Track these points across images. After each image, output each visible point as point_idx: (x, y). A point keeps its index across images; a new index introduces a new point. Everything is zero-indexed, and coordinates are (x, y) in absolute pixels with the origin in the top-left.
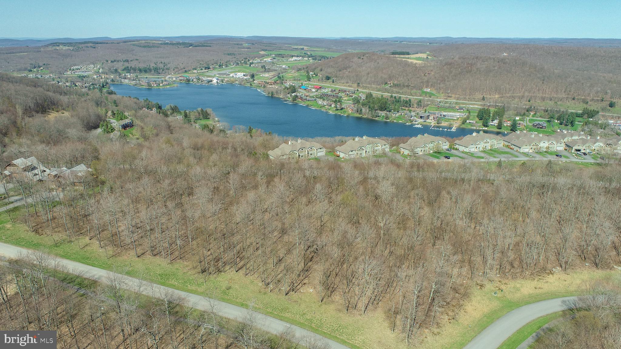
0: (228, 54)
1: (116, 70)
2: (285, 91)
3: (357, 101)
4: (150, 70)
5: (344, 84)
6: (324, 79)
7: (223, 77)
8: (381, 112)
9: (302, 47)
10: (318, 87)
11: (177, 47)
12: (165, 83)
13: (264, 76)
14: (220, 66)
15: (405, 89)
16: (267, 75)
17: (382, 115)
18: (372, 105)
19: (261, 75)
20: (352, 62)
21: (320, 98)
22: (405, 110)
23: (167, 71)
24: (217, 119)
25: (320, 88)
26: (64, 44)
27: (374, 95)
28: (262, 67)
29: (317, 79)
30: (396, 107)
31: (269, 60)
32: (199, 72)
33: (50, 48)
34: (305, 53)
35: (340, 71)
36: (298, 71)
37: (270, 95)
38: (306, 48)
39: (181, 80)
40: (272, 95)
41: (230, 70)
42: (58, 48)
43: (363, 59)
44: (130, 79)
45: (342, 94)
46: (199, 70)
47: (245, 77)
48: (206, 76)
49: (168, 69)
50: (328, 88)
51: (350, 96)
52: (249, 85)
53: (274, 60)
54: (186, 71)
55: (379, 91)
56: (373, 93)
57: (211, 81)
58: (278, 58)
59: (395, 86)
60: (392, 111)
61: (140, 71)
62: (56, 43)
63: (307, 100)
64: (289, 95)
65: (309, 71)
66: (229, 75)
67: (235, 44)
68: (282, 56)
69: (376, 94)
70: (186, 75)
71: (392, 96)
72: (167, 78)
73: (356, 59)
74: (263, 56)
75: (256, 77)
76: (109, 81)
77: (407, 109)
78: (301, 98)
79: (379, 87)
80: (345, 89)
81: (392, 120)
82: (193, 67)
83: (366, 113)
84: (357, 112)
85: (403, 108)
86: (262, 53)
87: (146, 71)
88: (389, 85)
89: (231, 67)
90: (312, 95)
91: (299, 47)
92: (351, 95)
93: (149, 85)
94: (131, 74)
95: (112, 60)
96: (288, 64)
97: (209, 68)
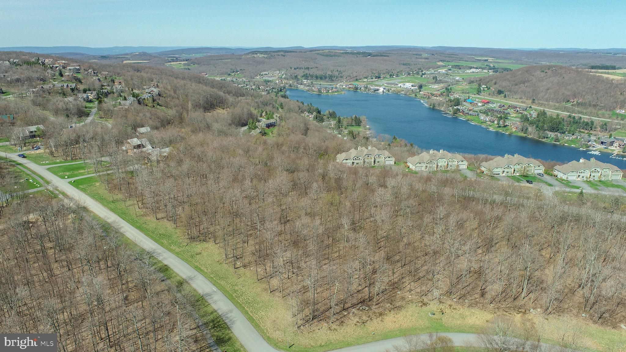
0: (404, 65)
1: (296, 77)
2: (448, 103)
3: (525, 119)
4: (326, 78)
5: (516, 100)
6: (495, 93)
7: (390, 87)
8: (551, 133)
9: (486, 58)
10: (486, 101)
11: (356, 57)
12: (334, 90)
13: (433, 87)
14: (391, 76)
15: (590, 109)
16: (437, 87)
17: (552, 136)
18: (540, 124)
19: (430, 87)
20: (533, 76)
21: (484, 113)
22: (584, 133)
23: (340, 79)
24: (368, 127)
25: (488, 102)
26: (261, 53)
27: (548, 114)
28: (433, 78)
29: (488, 93)
30: (573, 129)
31: (443, 71)
32: (369, 80)
33: (249, 56)
34: (487, 65)
35: (516, 85)
36: (470, 83)
37: (432, 107)
38: (490, 59)
39: (350, 88)
40: (434, 106)
41: (400, 80)
42: (255, 56)
43: (546, 72)
44: (305, 85)
45: (511, 111)
46: (369, 79)
47: (413, 88)
48: (374, 85)
49: (342, 77)
50: (497, 102)
51: (520, 113)
52: (414, 96)
53: (449, 71)
54: (357, 80)
55: (556, 109)
56: (548, 111)
57: (378, 90)
58: (455, 69)
59: (578, 104)
60: (567, 133)
61: (317, 77)
62: (255, 52)
63: (470, 114)
64: (451, 108)
65: (481, 84)
66: (397, 85)
67: (414, 54)
68: (459, 67)
69: (551, 112)
70: (356, 83)
71: (570, 116)
72: (338, 86)
73: (538, 73)
74: (439, 67)
75: (424, 88)
76: (288, 86)
77: (586, 132)
78: (463, 112)
79: (557, 105)
80: (516, 105)
81: (562, 143)
82: (364, 76)
83: (532, 133)
84: (522, 130)
85: (582, 130)
86: (440, 63)
87: (321, 78)
88: (572, 103)
89: (402, 77)
90: (476, 109)
91: (484, 58)
92: (521, 111)
93: (319, 91)
94: (308, 81)
95: (296, 67)
96: (464, 75)
97: (379, 78)
